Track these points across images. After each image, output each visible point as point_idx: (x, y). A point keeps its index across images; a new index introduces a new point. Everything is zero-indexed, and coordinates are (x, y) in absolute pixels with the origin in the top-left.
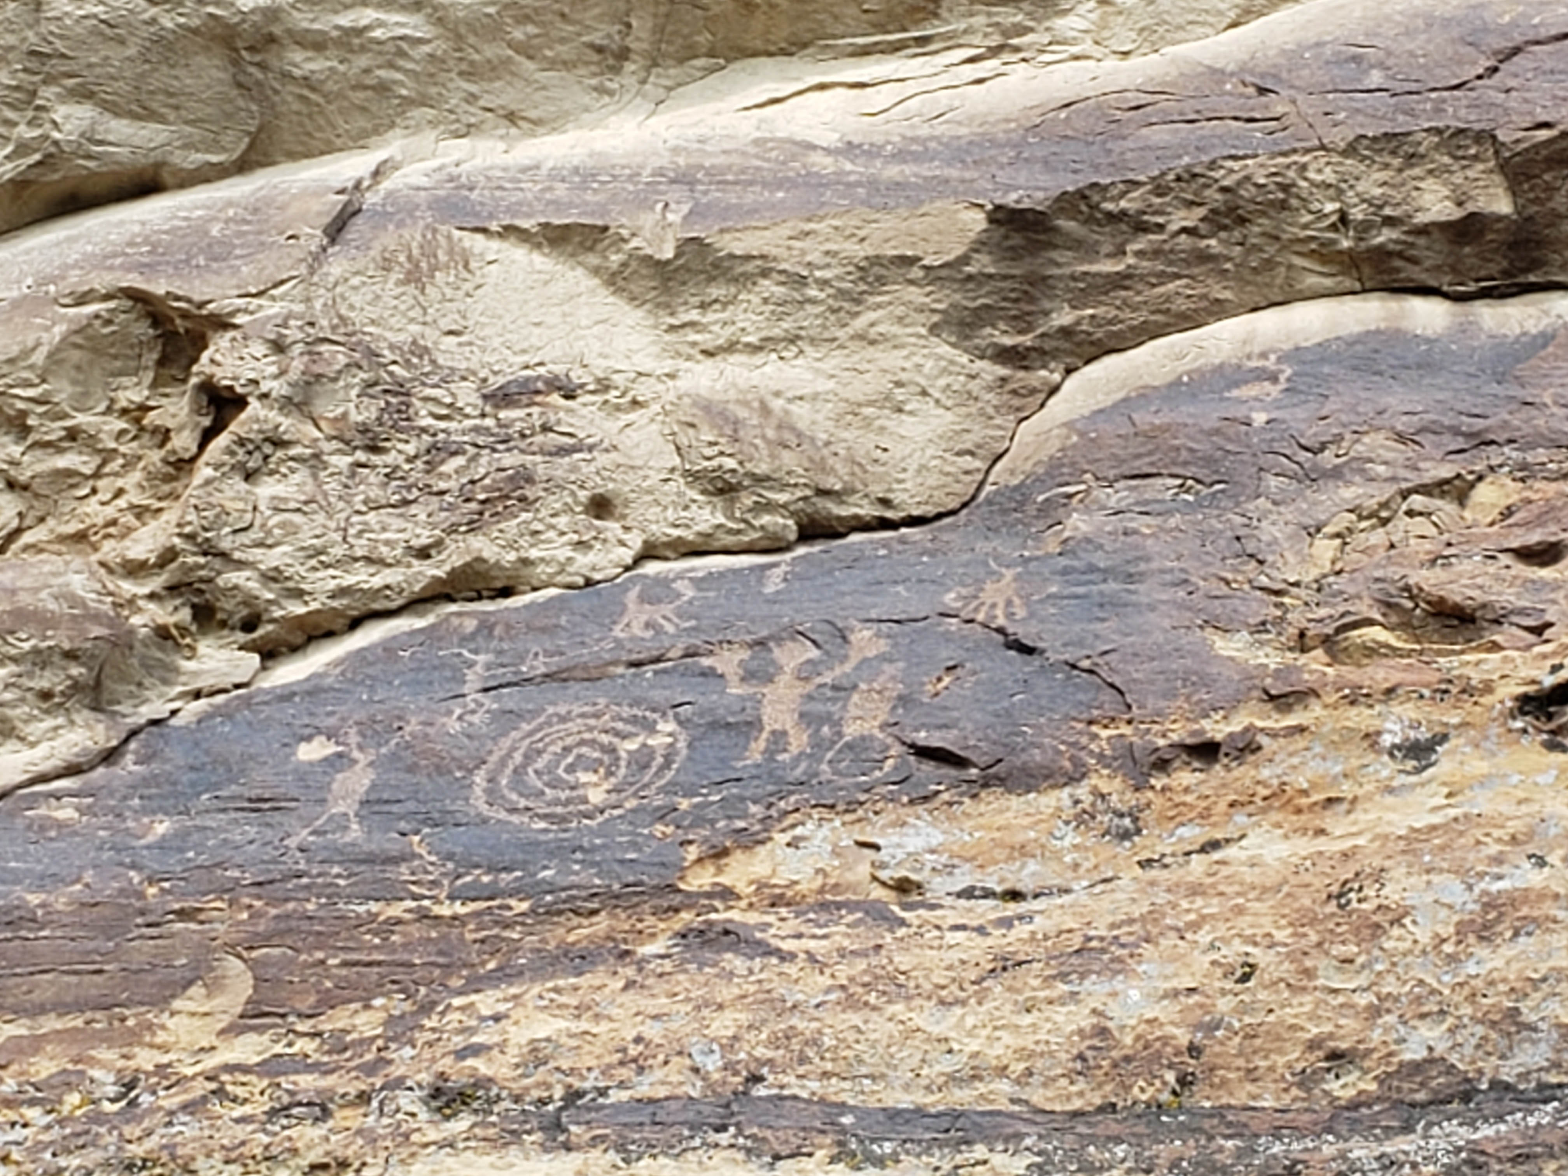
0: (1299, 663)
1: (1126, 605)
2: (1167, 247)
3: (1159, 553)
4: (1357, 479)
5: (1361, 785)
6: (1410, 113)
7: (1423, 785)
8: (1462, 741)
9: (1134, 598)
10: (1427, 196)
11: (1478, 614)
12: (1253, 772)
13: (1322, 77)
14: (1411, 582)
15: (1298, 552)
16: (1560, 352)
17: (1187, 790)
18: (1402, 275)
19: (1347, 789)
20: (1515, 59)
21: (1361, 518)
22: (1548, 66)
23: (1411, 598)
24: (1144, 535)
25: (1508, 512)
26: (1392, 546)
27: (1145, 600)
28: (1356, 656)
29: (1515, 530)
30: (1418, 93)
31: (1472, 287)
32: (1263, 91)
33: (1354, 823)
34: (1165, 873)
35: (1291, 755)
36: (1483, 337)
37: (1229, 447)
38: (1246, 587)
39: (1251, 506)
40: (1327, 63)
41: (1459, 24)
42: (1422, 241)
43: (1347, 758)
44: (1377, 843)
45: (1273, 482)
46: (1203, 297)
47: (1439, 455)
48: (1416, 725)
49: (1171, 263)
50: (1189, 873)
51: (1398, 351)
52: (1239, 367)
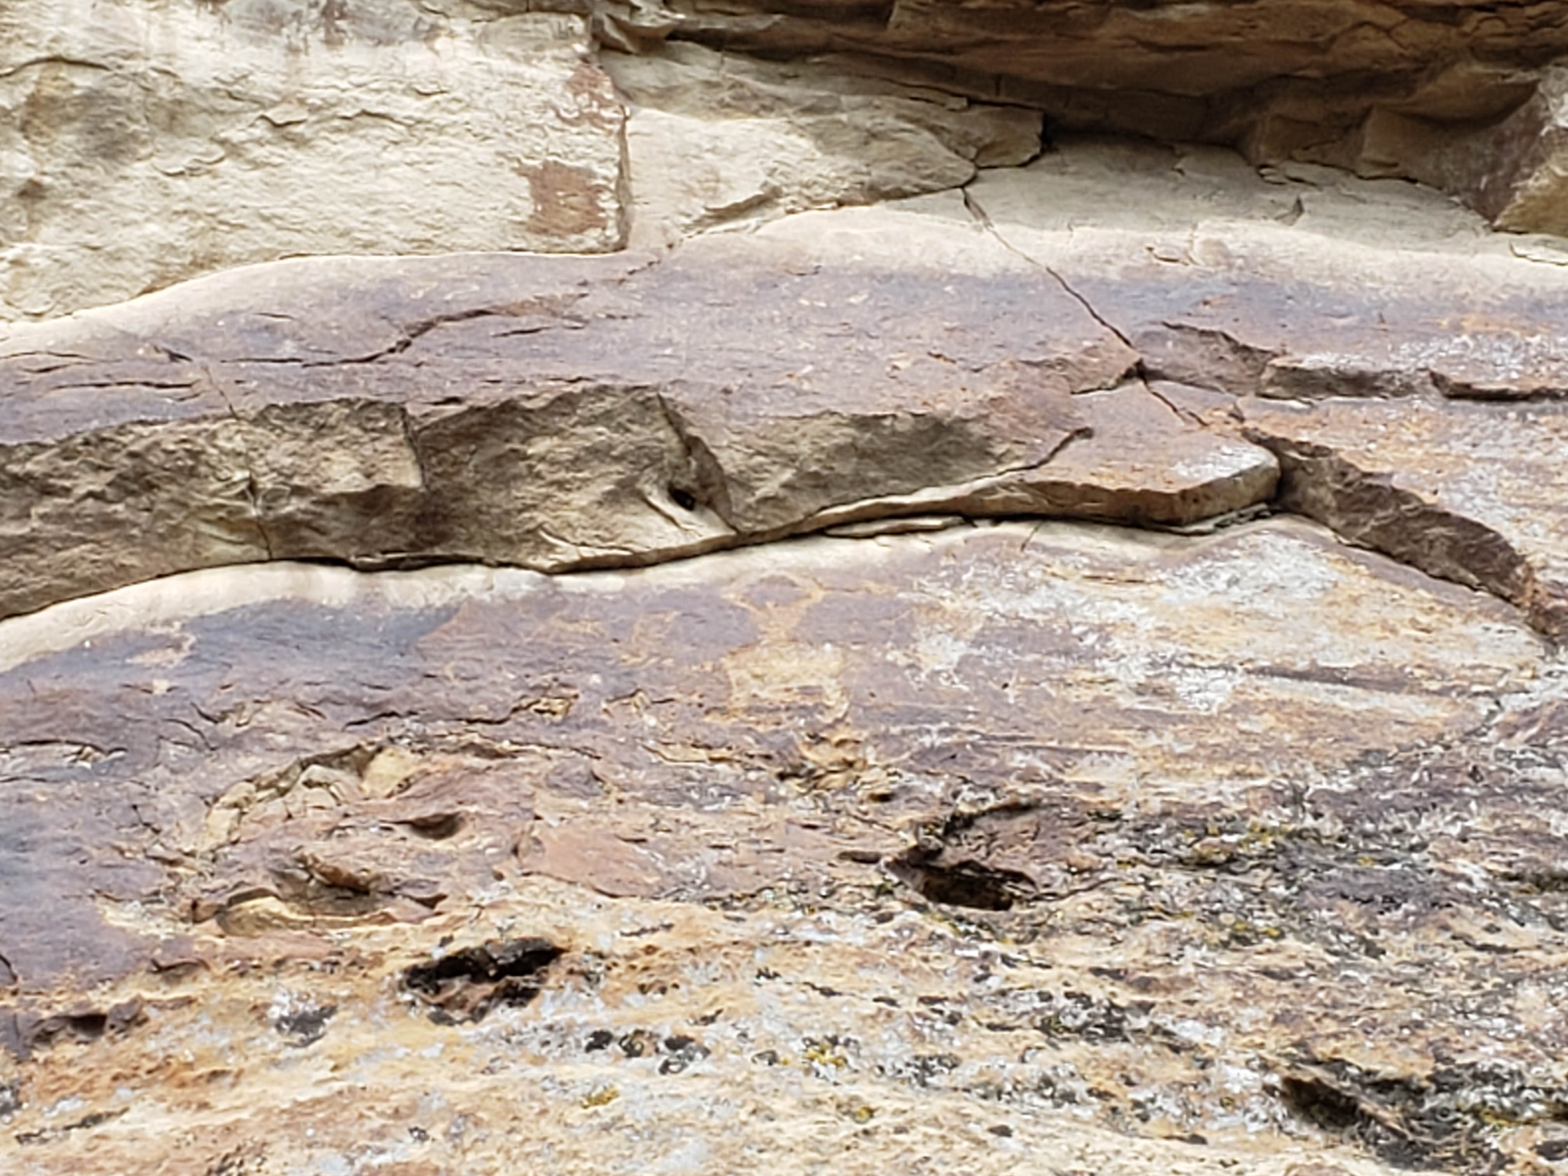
0: (191, 933)
1: (16, 874)
2: (73, 511)
3: (52, 821)
4: (257, 749)
5: (247, 1058)
6: (321, 383)
7: (308, 1058)
8: (349, 1014)
9: (25, 866)
10: (335, 467)
11: (373, 885)
12: (138, 1045)
13: (234, 345)
14: (307, 853)
15: (193, 823)
16: (463, 626)
17: (70, 1063)
18: (310, 545)
19: (232, 1062)
20: (428, 334)
21: (259, 788)
22: (459, 342)
23: (306, 869)
24: (40, 804)
25: (406, 784)
26: (290, 817)
27: (36, 869)
28: (249, 927)
29: (413, 802)
30: (330, 364)
31: (379, 559)
32: (175, 357)
33: (239, 1097)
34: (43, 1148)
35: (177, 1027)
36: (388, 609)
37: (129, 715)
38: (140, 856)
39: (149, 775)
40: (241, 331)
41: (373, 298)
42: (330, 512)
43: (234, 1031)
44: (261, 1117)
45: (172, 751)
46: (110, 562)
47: (340, 725)
48: (303, 997)
49: (77, 528)
50: (68, 1148)
51: (303, 621)
52: (143, 634)
